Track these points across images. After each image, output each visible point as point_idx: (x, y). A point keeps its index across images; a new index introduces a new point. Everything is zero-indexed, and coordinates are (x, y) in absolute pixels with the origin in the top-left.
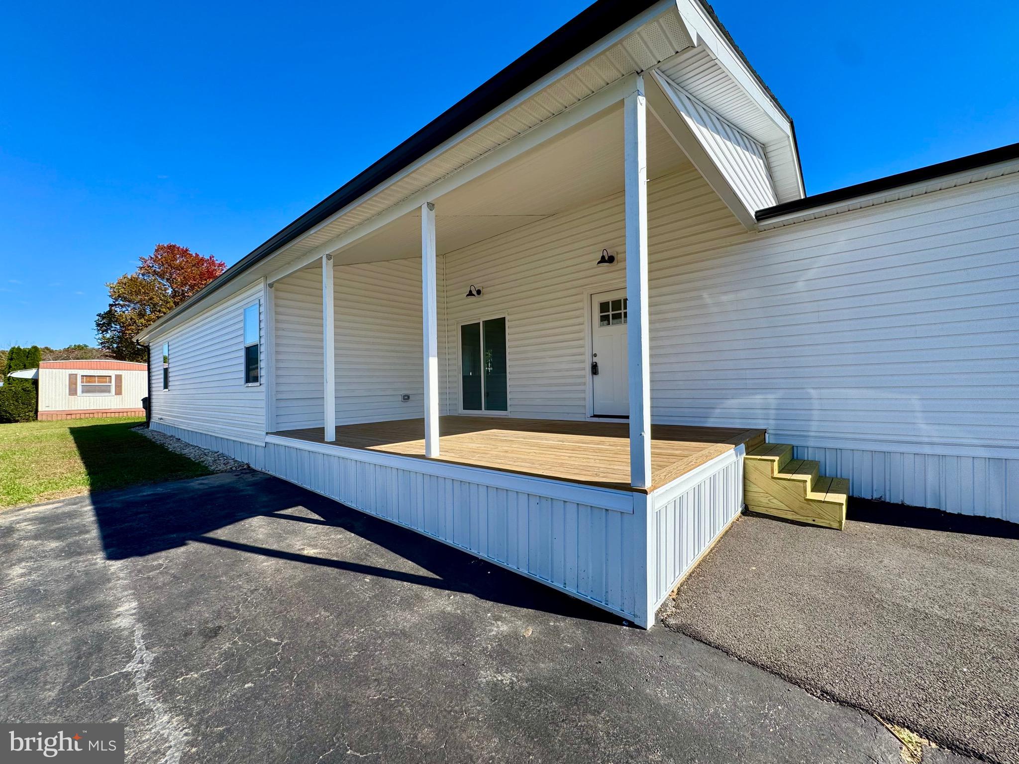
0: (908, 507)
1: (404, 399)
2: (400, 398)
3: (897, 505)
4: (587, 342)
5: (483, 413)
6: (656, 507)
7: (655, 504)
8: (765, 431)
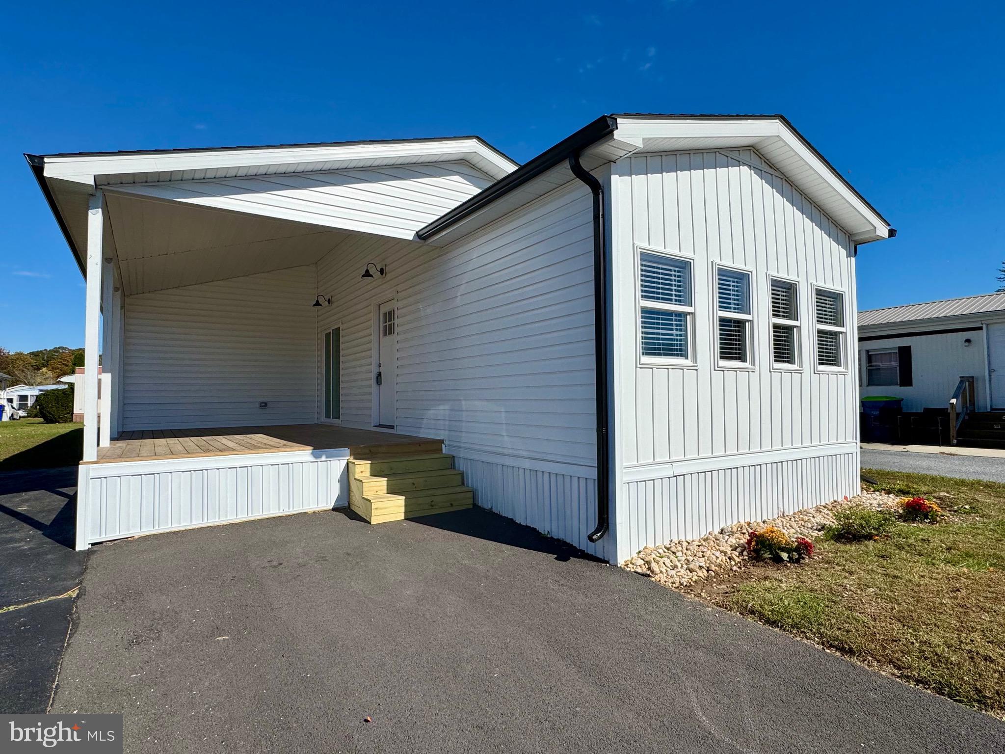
1: (261, 406)
2: (257, 405)
4: (374, 352)
5: (332, 421)
6: (92, 475)
7: (89, 473)
8: (442, 442)
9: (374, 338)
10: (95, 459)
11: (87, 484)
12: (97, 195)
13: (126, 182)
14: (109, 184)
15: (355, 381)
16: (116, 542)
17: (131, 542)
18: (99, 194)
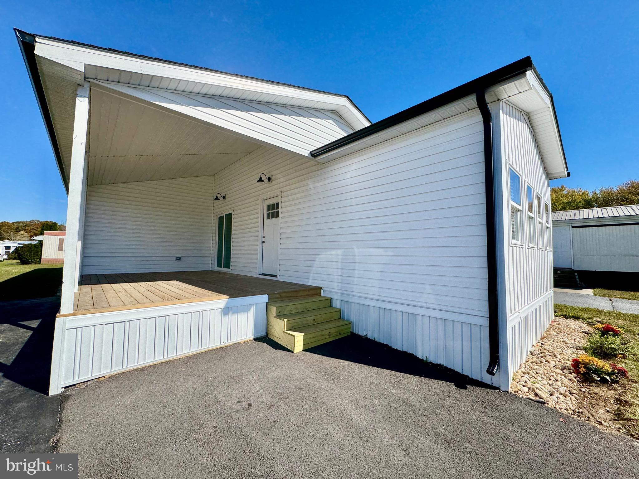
0: (377, 342)
1: (177, 259)
2: (175, 259)
3: (372, 340)
4: (260, 229)
5: (223, 269)
6: (68, 326)
7: (66, 324)
8: (321, 288)
9: (260, 220)
10: (71, 312)
11: (63, 335)
12: (85, 86)
13: (112, 80)
14: (96, 79)
15: (244, 246)
16: (88, 383)
17: (102, 382)
18: (87, 85)
